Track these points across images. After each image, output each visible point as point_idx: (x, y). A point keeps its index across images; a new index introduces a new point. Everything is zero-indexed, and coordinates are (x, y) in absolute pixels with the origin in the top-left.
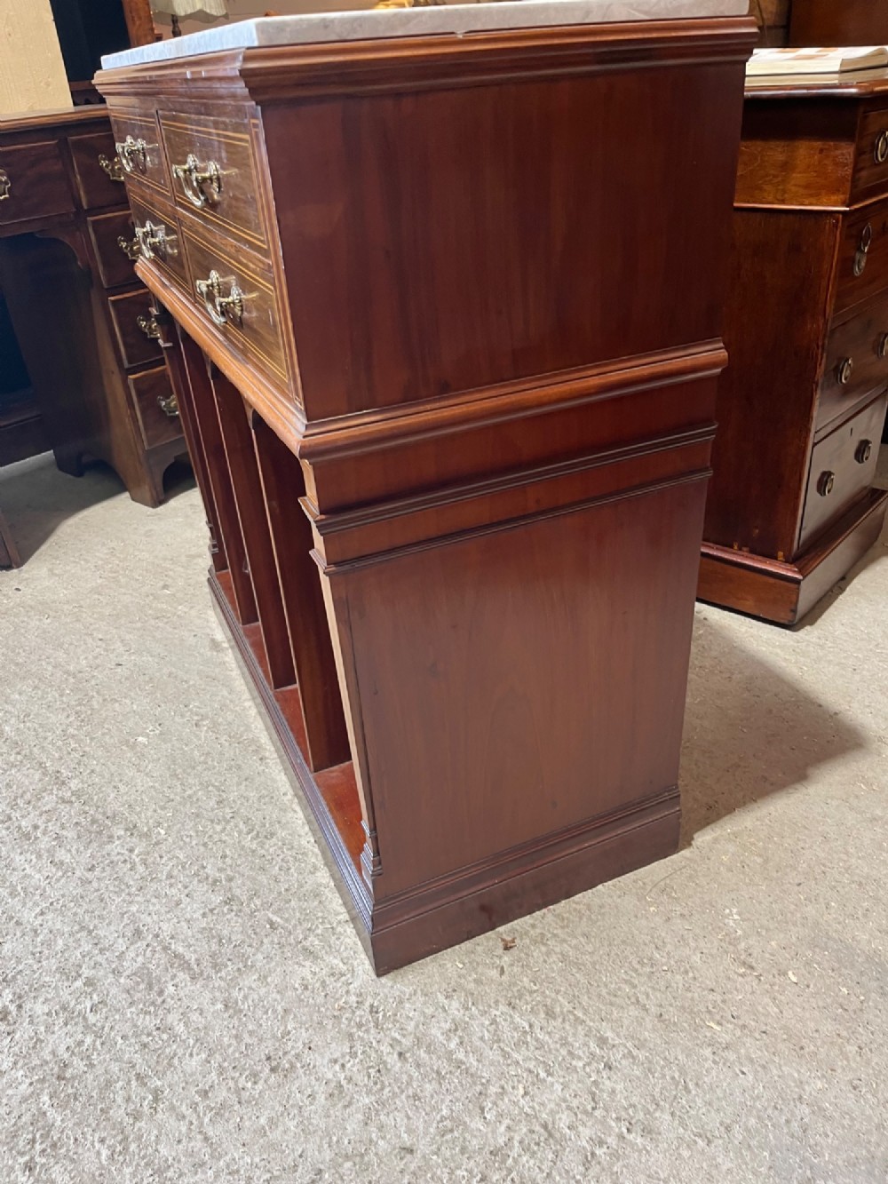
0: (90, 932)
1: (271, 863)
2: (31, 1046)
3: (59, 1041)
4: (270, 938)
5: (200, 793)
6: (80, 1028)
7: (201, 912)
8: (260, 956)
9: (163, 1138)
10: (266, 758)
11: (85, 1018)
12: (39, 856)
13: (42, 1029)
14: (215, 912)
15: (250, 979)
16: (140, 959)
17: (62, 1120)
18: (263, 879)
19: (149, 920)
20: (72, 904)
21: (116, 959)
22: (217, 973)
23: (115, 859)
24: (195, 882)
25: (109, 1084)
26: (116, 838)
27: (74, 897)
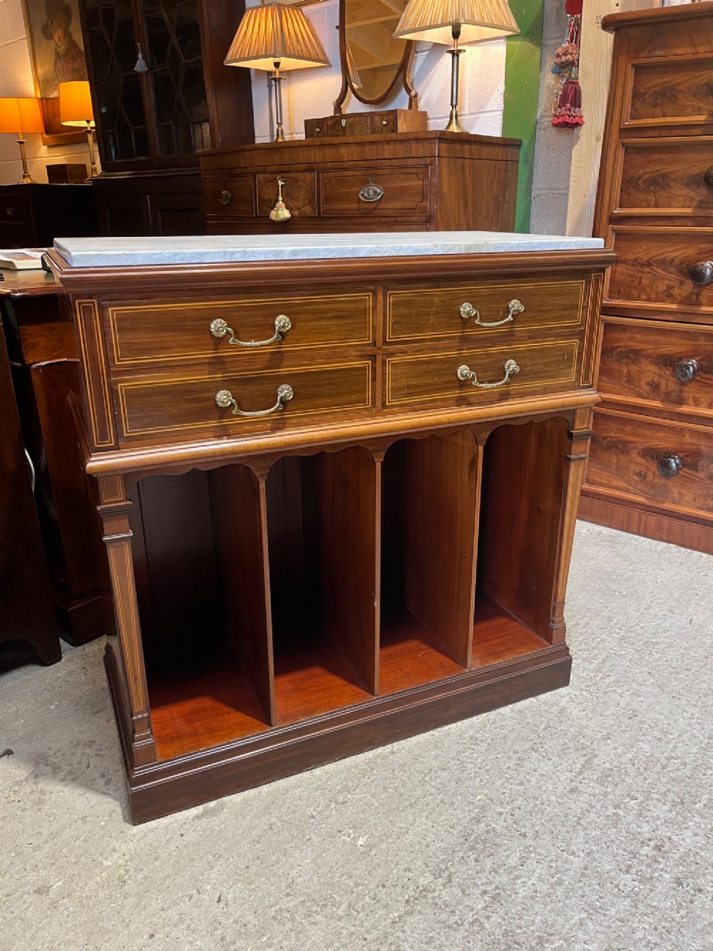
0: (579, 819)
1: (499, 735)
2: (671, 825)
3: (661, 811)
4: (558, 727)
5: (433, 784)
6: (649, 802)
7: (547, 761)
8: (571, 730)
9: (689, 751)
10: (393, 750)
11: (642, 802)
12: (517, 877)
13: (658, 822)
14: (544, 755)
15: (587, 732)
16: (592, 785)
17: (704, 794)
18: (513, 736)
19: (561, 788)
20: (559, 837)
21: (597, 797)
22: (587, 746)
23: (510, 821)
24: (523, 769)
25: (674, 780)
26: (489, 828)
27: (553, 837)
